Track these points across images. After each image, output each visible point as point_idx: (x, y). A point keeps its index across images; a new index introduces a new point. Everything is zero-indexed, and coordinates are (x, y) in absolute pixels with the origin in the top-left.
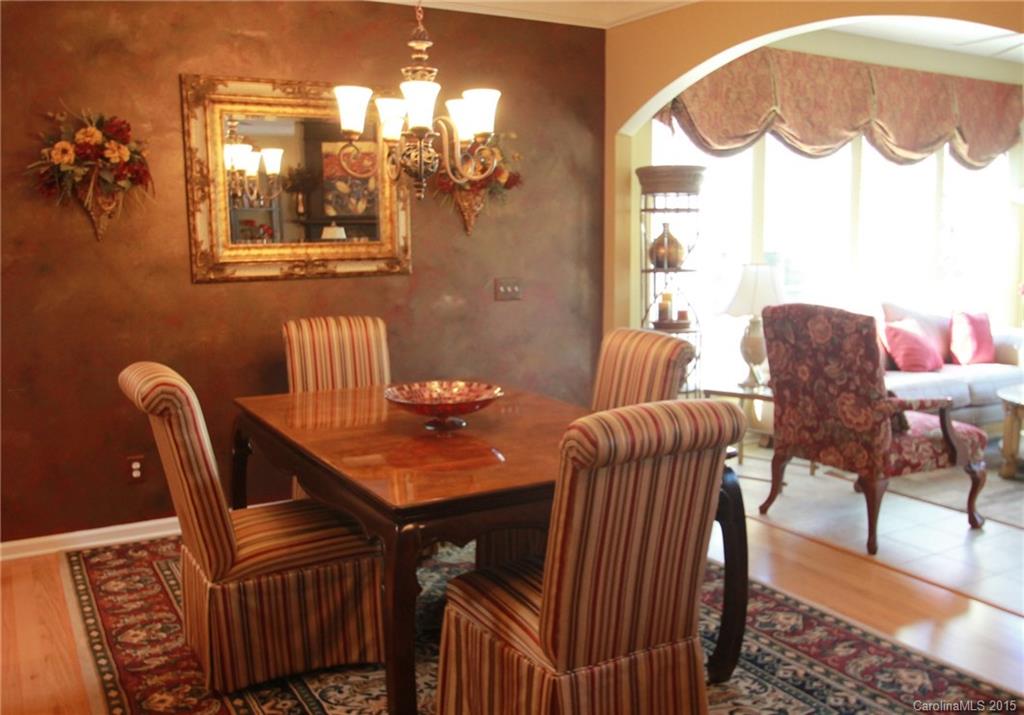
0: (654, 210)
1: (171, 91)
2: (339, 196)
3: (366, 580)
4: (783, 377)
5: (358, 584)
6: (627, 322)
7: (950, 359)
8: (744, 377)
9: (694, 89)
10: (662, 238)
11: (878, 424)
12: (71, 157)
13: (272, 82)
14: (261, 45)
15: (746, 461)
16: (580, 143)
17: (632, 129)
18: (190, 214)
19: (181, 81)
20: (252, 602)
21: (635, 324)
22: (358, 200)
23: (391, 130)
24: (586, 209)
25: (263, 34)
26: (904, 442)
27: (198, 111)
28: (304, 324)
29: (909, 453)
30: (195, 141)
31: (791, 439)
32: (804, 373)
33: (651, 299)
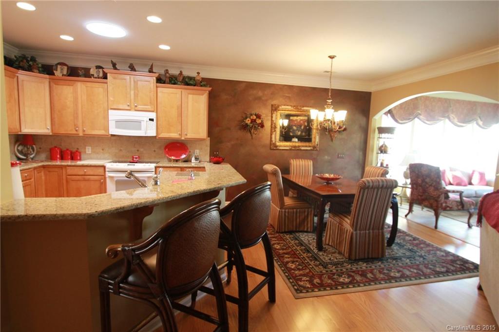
0: (381, 138)
1: (270, 108)
2: (294, 130)
3: (310, 213)
4: (414, 182)
5: (308, 214)
6: (372, 164)
7: (470, 184)
8: (404, 182)
9: (395, 108)
10: (383, 145)
11: (440, 195)
12: (250, 122)
13: (291, 106)
14: (289, 97)
15: (403, 205)
16: (363, 120)
17: (377, 117)
18: (271, 135)
19: (272, 105)
20: (287, 214)
21: (374, 165)
22: (298, 131)
23: (321, 119)
24: (363, 137)
25: (290, 95)
26: (448, 201)
27: (275, 112)
28: (294, 160)
29: (449, 204)
30: (274, 119)
31: (415, 198)
32: (420, 181)
33: (379, 161)
